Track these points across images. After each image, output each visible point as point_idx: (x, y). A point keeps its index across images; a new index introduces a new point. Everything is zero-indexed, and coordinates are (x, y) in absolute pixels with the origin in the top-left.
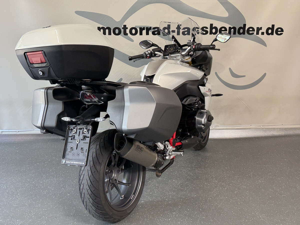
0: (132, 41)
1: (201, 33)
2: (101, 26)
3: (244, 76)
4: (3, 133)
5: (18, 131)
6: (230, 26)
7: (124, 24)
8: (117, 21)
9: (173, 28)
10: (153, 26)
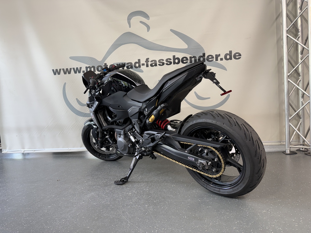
1: (166, 64)
2: (88, 66)
3: (209, 98)
4: (25, 152)
5: (35, 151)
6: (191, 56)
7: (105, 63)
8: (100, 60)
9: (143, 61)
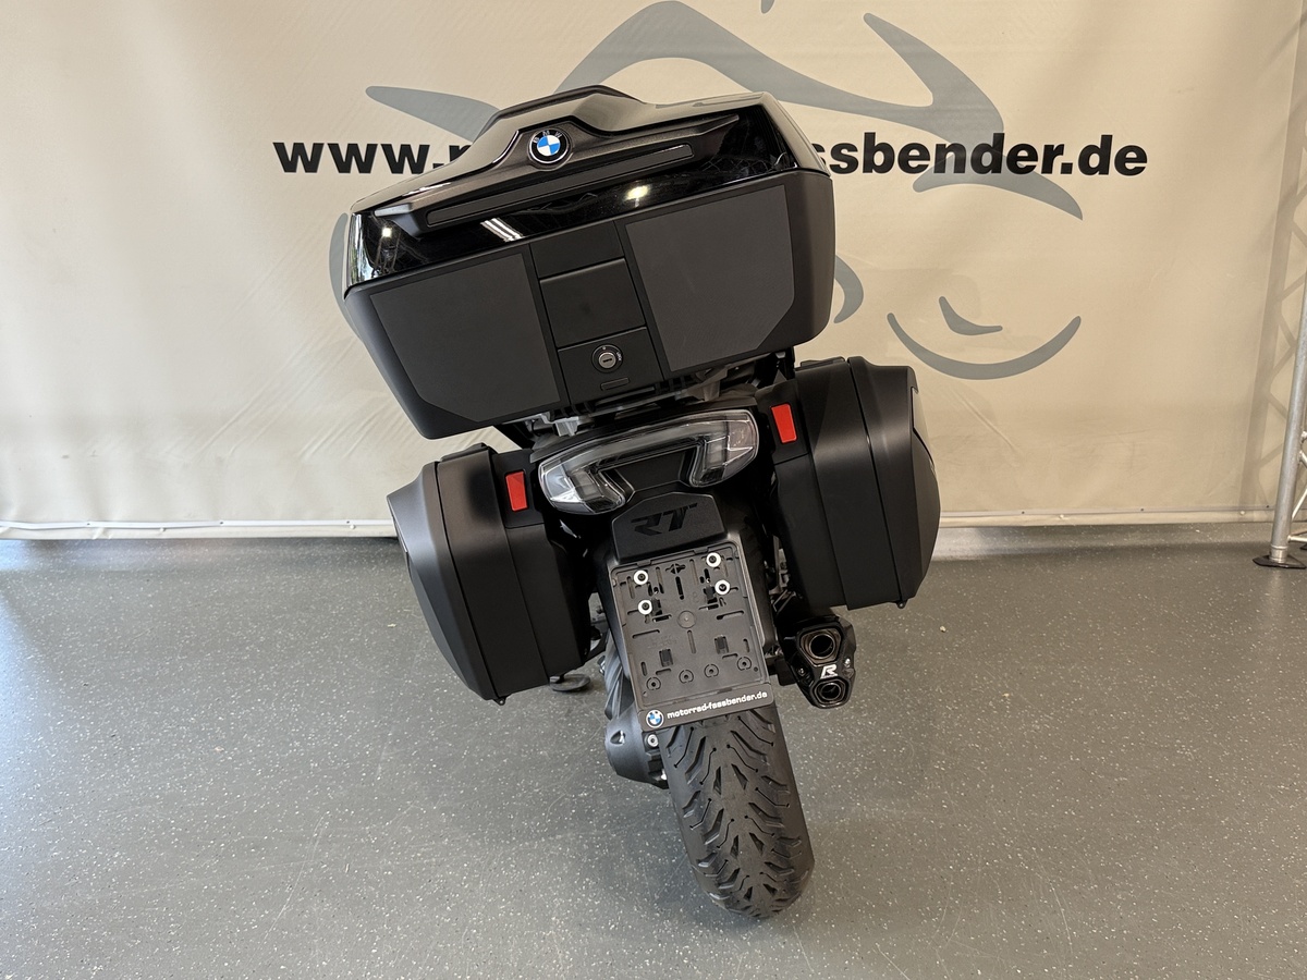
1: (831, 166)
3: (999, 329)
5: (165, 529)
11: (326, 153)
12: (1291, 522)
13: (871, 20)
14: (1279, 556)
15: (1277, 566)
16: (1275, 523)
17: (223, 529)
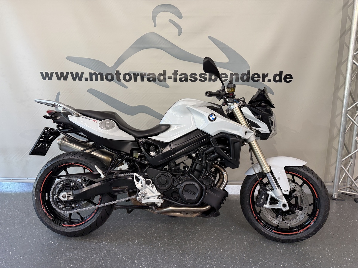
0: (126, 87)
10: (148, 72)
11: (54, 75)
12: (339, 186)
13: (210, 37)
14: (335, 196)
15: (334, 199)
16: (333, 186)
17: (28, 180)
